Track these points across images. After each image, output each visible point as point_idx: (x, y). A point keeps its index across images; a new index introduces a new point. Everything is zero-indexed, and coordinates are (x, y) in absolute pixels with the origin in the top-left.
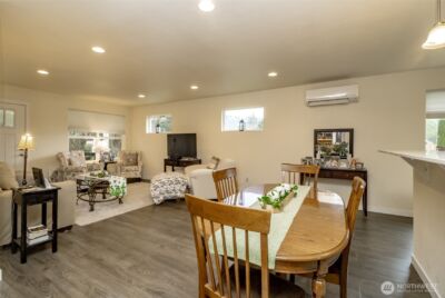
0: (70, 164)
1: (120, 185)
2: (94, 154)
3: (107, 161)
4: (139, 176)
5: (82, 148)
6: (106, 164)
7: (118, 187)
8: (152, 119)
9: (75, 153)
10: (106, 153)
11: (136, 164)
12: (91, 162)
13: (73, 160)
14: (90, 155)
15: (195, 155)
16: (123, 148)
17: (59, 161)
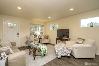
0: (30, 39)
2: (36, 36)
3: (40, 38)
4: (48, 42)
5: (33, 34)
6: (39, 39)
7: (44, 51)
8: (51, 26)
9: (31, 36)
10: (39, 36)
11: (47, 39)
12: (35, 38)
13: (31, 38)
15: (68, 37)
16: (44, 34)
17: (27, 38)
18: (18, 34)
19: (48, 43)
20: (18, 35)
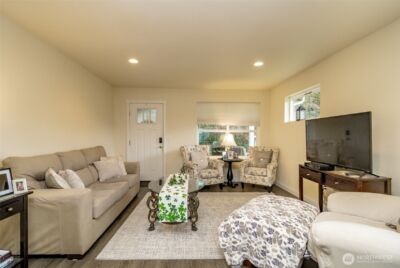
0: (190, 159)
1: (178, 205)
6: (230, 162)
7: (173, 208)
13: (195, 155)
14: (217, 151)
17: (182, 155)
18: (161, 141)
19: (264, 184)
20: (161, 145)
